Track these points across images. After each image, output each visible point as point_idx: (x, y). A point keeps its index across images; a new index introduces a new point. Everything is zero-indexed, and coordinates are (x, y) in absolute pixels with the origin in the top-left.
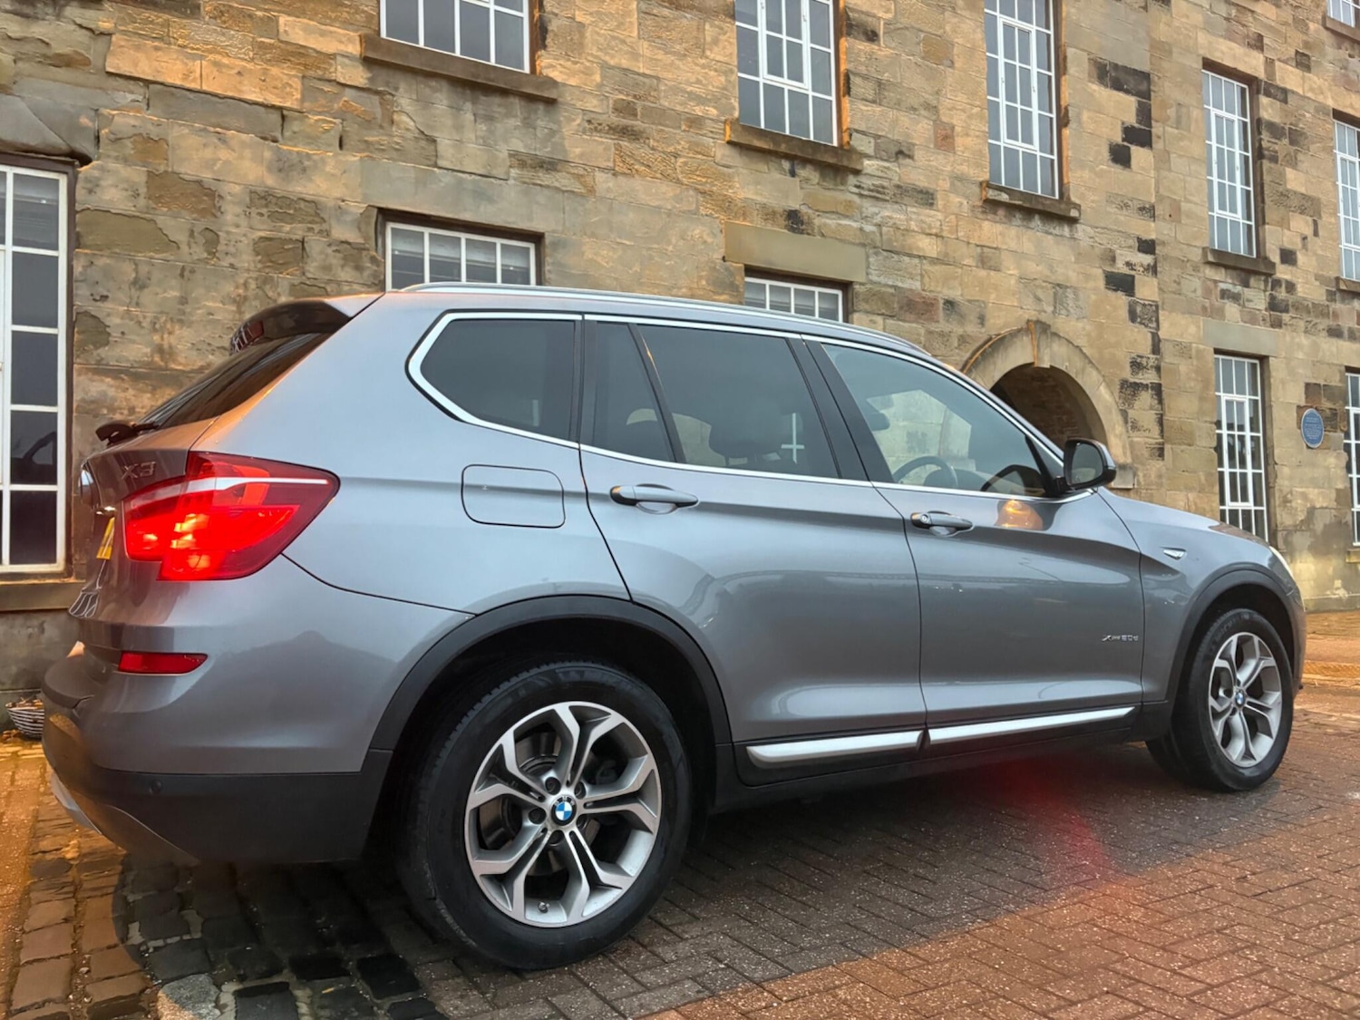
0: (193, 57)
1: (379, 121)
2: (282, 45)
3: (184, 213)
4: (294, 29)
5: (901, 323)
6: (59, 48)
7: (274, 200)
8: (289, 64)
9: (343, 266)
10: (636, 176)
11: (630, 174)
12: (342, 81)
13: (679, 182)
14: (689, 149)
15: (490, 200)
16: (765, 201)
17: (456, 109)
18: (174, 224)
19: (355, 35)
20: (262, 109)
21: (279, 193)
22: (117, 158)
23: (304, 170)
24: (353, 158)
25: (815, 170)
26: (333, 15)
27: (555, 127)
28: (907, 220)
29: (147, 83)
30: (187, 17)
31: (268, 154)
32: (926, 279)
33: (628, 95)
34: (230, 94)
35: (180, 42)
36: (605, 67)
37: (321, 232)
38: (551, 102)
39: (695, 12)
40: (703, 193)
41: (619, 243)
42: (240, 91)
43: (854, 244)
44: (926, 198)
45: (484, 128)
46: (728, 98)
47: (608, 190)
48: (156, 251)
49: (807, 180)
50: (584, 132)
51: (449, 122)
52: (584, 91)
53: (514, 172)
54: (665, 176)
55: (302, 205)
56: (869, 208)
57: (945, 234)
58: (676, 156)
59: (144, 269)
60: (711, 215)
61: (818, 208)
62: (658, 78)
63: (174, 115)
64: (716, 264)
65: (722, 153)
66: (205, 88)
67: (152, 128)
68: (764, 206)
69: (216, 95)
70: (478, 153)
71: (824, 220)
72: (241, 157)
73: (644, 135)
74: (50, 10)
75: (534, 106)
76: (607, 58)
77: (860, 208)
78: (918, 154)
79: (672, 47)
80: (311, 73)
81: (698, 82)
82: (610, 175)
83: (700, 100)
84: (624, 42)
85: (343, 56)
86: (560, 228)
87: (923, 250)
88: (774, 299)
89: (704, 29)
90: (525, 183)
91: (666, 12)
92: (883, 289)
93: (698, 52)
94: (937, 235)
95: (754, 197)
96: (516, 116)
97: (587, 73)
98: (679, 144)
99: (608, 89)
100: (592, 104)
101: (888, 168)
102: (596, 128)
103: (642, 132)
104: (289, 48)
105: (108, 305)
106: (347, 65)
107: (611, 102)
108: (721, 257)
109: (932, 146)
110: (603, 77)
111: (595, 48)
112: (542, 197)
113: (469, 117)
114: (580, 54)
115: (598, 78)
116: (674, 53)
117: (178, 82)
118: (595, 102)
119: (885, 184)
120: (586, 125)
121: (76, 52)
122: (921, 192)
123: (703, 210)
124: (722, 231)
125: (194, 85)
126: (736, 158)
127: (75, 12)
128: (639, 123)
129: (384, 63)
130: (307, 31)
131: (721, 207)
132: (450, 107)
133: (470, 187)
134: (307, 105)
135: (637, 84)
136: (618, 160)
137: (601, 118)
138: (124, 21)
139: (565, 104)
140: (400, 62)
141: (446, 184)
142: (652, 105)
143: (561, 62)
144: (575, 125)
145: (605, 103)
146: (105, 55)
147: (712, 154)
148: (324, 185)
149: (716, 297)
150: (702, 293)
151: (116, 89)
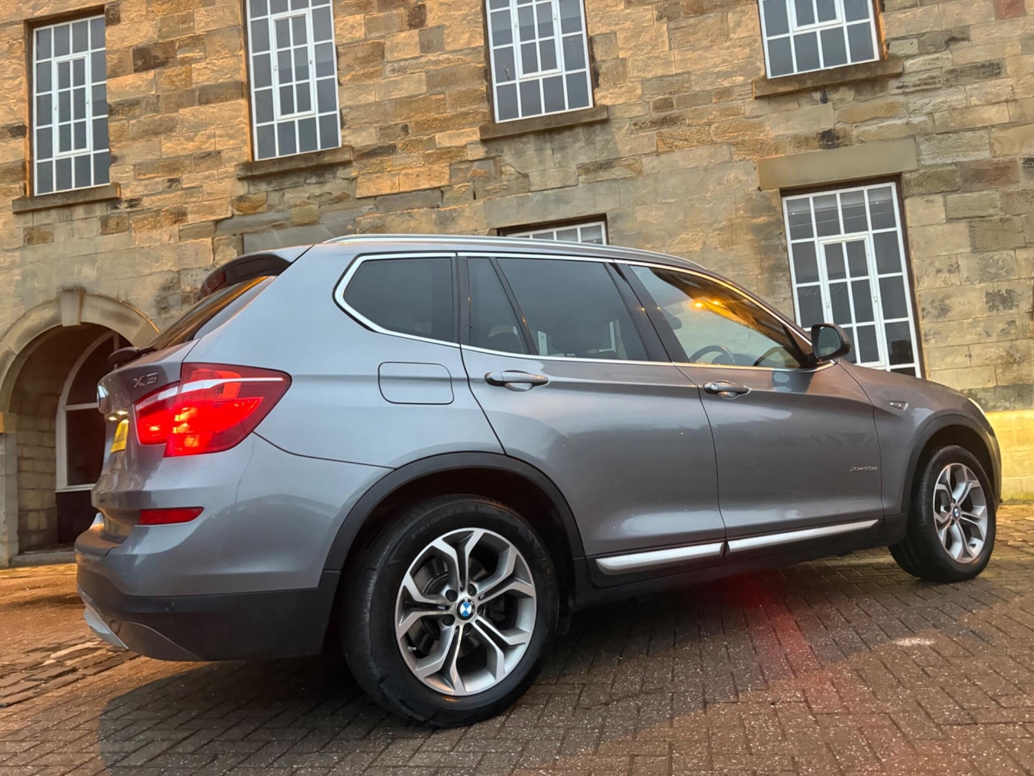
0: (394, 176)
1: (493, 175)
2: (439, 151)
4: (444, 140)
5: (968, 194)
6: (336, 194)
8: (442, 160)
10: (676, 151)
11: (671, 150)
12: (471, 159)
13: (713, 143)
14: (721, 115)
15: (566, 202)
16: (796, 132)
17: (540, 150)
19: (477, 129)
20: (430, 191)
23: (453, 219)
24: (479, 203)
25: (849, 90)
26: (464, 122)
27: (609, 137)
28: (966, 98)
29: (375, 197)
30: (390, 154)
31: (434, 216)
32: (997, 146)
33: (664, 95)
34: (414, 189)
35: (388, 169)
36: (644, 81)
38: (605, 122)
39: (718, 9)
40: (736, 144)
41: (664, 203)
42: (418, 186)
43: (901, 139)
44: (992, 70)
45: (559, 156)
46: (752, 63)
47: (654, 168)
49: (841, 100)
50: (632, 133)
51: (536, 160)
52: (630, 104)
53: (581, 178)
54: (701, 142)
56: (917, 101)
57: (1017, 97)
58: (710, 124)
60: (744, 158)
61: (856, 120)
62: (689, 73)
63: (387, 211)
64: (752, 195)
65: (750, 107)
66: (401, 190)
67: (378, 221)
68: (795, 137)
69: (406, 192)
70: (556, 174)
71: (862, 129)
72: (421, 223)
73: (681, 118)
74: (331, 176)
75: (592, 129)
76: (646, 74)
77: (906, 105)
78: (974, 34)
79: (699, 45)
80: (454, 161)
81: (724, 61)
82: (654, 157)
83: (727, 75)
84: (658, 57)
85: (471, 144)
86: (617, 206)
87: (990, 119)
88: (847, 203)
89: (727, 19)
90: (590, 183)
91: (692, 21)
92: (941, 169)
93: (723, 38)
94: (1007, 101)
95: (784, 133)
96: (581, 140)
97: (631, 91)
98: (711, 114)
99: (648, 96)
100: (637, 111)
101: (937, 59)
102: (641, 127)
103: (678, 117)
104: (442, 151)
106: (473, 148)
107: (651, 104)
108: (756, 188)
109: (993, 19)
110: (644, 89)
111: (636, 71)
112: (602, 189)
113: (549, 152)
114: (624, 80)
115: (639, 91)
116: (702, 48)
117: (388, 192)
118: (638, 109)
119: (934, 74)
120: (633, 128)
121: (344, 193)
122: (983, 66)
123: (736, 158)
124: (755, 168)
125: (396, 191)
126: (765, 108)
127: (341, 173)
128: (676, 111)
129: (493, 138)
130: (450, 137)
131: (753, 150)
132: (536, 150)
133: (552, 198)
134: (453, 180)
135: (671, 83)
136: (660, 143)
137: (644, 119)
138: (362, 169)
139: (615, 119)
140: (501, 135)
141: (537, 201)
142: (685, 94)
143: (611, 91)
144: (624, 130)
145: (647, 106)
146: (355, 190)
147: (742, 112)
148: (465, 225)
149: (753, 221)
150: (740, 221)
151: (362, 206)
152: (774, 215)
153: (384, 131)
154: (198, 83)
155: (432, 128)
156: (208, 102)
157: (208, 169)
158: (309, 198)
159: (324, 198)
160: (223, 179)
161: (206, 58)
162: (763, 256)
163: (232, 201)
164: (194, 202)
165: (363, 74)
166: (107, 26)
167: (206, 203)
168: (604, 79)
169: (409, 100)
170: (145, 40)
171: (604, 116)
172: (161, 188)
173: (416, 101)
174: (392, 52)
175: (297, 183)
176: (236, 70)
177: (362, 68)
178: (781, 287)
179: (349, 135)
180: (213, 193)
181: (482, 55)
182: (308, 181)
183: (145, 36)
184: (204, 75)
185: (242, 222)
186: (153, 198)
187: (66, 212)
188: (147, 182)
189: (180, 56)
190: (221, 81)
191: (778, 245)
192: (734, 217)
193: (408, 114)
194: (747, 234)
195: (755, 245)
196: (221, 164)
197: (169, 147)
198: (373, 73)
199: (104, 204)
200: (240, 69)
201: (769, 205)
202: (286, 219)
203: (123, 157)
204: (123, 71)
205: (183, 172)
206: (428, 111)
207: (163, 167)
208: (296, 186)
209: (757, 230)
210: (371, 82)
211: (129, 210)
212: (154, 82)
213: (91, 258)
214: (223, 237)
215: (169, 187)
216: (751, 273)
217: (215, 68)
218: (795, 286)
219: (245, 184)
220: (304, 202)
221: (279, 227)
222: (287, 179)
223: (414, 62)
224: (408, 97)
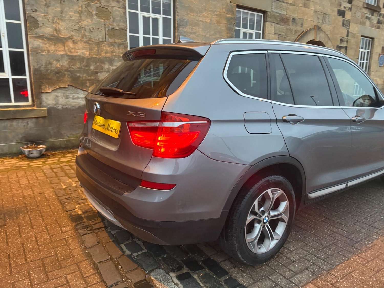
32: (288, 11)
59: (48, 0)
64: (228, 4)
87: (288, 0)
88: (243, 16)
92: (276, 14)
105: (37, 13)
108: (230, 1)
149: (227, 15)
152: (233, 15)
162: (228, 31)
191: (233, 28)
194: (225, 20)
195: (227, 26)
201: (232, 10)
209: (228, 20)
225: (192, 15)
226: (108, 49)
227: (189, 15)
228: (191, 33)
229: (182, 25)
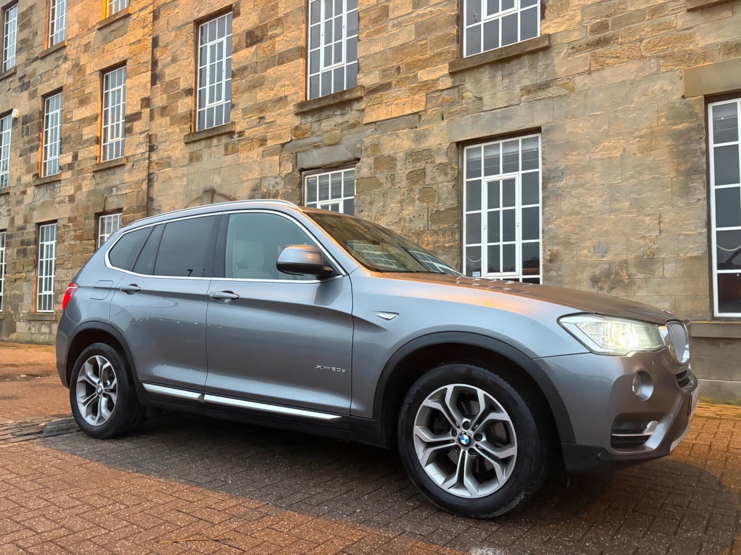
0: (389, 105)
1: (457, 100)
2: (420, 84)
3: (385, 171)
4: (424, 75)
6: (351, 122)
7: (414, 154)
8: (422, 91)
9: (439, 176)
10: (607, 68)
11: (602, 68)
12: (442, 88)
13: (642, 57)
14: (652, 31)
15: (510, 118)
16: (727, 39)
17: (493, 77)
18: (381, 177)
19: (447, 65)
20: (412, 116)
21: (417, 150)
22: (366, 156)
23: (425, 136)
24: (444, 123)
26: (438, 60)
27: (549, 62)
29: (375, 122)
30: (387, 89)
31: (412, 135)
33: (601, 18)
34: (400, 115)
35: (385, 101)
36: (584, 8)
37: (431, 162)
38: (546, 49)
40: (664, 57)
41: (592, 116)
42: (403, 112)
45: (507, 81)
47: (585, 85)
48: (376, 189)
50: (569, 57)
51: (489, 86)
52: (570, 31)
53: (523, 98)
54: (630, 58)
55: (425, 152)
58: (641, 40)
59: (373, 197)
60: (671, 70)
63: (382, 133)
64: (675, 103)
65: (682, 21)
66: (393, 116)
67: (376, 140)
68: (725, 45)
69: (395, 118)
70: (503, 96)
72: (403, 140)
73: (614, 38)
74: (349, 109)
75: (536, 56)
76: (586, 2)
80: (430, 91)
82: (586, 75)
85: (442, 77)
86: (551, 120)
90: (530, 102)
95: (713, 42)
96: (526, 66)
97: (572, 18)
98: (643, 31)
99: (586, 21)
100: (576, 36)
102: (577, 50)
103: (612, 37)
104: (422, 84)
105: (363, 213)
106: (444, 80)
107: (589, 28)
108: (680, 97)
110: (582, 16)
112: (539, 106)
113: (500, 78)
114: (567, 10)
115: (579, 18)
117: (384, 118)
118: (577, 34)
120: (571, 51)
121: (356, 121)
123: (663, 70)
124: (681, 78)
125: (389, 117)
126: (697, 19)
127: (356, 106)
128: (611, 31)
129: (458, 71)
130: (428, 73)
131: (681, 60)
132: (490, 78)
133: (499, 116)
134: (428, 106)
135: (610, 6)
136: (593, 62)
137: (581, 42)
138: (369, 102)
139: (556, 45)
140: (464, 68)
141: (487, 119)
142: (620, 15)
143: (554, 21)
144: (562, 54)
145: (585, 31)
146: (363, 119)
147: (674, 26)
148: (433, 140)
149: (674, 128)
150: (661, 128)
151: (367, 130)
152: (697, 122)
153: (385, 73)
154: (277, 51)
155: (417, 67)
156: (283, 63)
157: (280, 108)
158: (335, 126)
159: (345, 125)
160: (287, 115)
161: (283, 32)
162: (680, 160)
163: (291, 130)
164: (271, 132)
165: (373, 31)
166: (233, 18)
167: (278, 132)
168: (549, 11)
169: (402, 47)
170: (252, 24)
171: (546, 43)
172: (255, 123)
173: (407, 48)
174: (394, 10)
175: (329, 115)
176: (299, 39)
177: (374, 26)
178: (696, 189)
179: (362, 77)
180: (281, 125)
181: (456, 4)
182: (335, 114)
183: (252, 23)
184: (282, 44)
185: (296, 145)
186: (250, 130)
187: (209, 141)
188: (248, 120)
189: (270, 33)
190: (290, 47)
191: (697, 149)
192: (655, 124)
193: (401, 58)
194: (666, 140)
195: (673, 150)
196: (287, 104)
197: (262, 95)
198: (380, 29)
199: (227, 135)
200: (301, 37)
201: (691, 112)
202: (322, 141)
203: (238, 104)
204: (240, 48)
205: (266, 112)
206: (415, 54)
207: (257, 109)
208: (328, 117)
209: (677, 136)
210: (379, 36)
211: (238, 139)
212: (255, 53)
213: (218, 170)
214: (285, 154)
215: (259, 122)
216: (666, 176)
217: (288, 39)
218: (713, 187)
219: (299, 117)
220: (332, 129)
221: (316, 147)
222: (322, 113)
223: (407, 17)
224: (402, 45)
225: (574, 155)
226: (430, 239)
227: (569, 157)
228: (573, 187)
229: (554, 178)
